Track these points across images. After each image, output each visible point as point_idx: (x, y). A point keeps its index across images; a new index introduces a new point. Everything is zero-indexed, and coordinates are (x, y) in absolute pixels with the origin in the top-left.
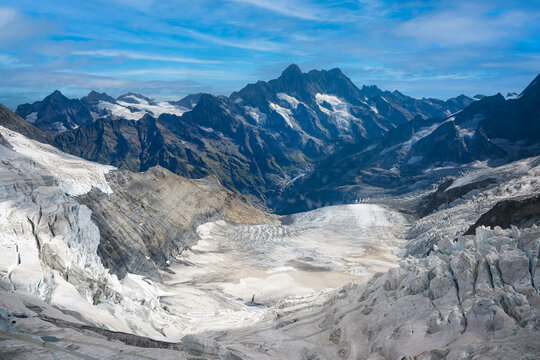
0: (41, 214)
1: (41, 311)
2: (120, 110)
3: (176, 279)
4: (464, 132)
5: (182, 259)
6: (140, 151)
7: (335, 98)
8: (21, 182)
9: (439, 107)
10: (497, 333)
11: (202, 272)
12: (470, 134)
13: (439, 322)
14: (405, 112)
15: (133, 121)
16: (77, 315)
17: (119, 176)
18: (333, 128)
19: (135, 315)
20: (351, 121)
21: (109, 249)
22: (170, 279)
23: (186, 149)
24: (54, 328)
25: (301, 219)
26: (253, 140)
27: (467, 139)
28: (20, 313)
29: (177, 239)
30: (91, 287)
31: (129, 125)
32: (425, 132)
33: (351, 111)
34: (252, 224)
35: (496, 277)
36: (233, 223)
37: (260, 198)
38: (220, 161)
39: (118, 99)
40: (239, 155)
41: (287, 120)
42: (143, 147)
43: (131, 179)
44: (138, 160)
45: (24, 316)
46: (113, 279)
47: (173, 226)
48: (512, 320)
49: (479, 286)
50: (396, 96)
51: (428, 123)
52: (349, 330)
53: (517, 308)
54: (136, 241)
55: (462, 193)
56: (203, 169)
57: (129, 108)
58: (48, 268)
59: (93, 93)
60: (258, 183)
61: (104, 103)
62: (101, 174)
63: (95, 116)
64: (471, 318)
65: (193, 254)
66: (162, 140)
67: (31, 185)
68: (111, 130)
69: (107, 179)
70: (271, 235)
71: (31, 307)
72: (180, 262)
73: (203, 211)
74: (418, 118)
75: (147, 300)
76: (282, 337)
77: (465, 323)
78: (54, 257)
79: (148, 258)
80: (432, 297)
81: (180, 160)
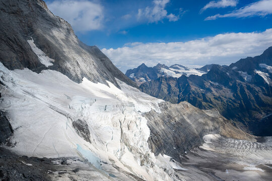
0: (125, 119)
1: (115, 162)
2: (171, 73)
3: (189, 162)
5: (193, 152)
6: (178, 93)
8: (120, 104)
11: (204, 161)
15: (176, 78)
16: (130, 168)
17: (165, 105)
19: (158, 175)
21: (156, 141)
22: (186, 161)
23: (202, 93)
24: (116, 171)
26: (242, 91)
28: (105, 161)
29: (192, 141)
30: (141, 157)
31: (174, 80)
34: (237, 139)
36: (225, 137)
37: (245, 124)
38: (221, 101)
39: (171, 67)
40: (233, 98)
41: (266, 79)
42: (180, 91)
43: (171, 107)
44: (178, 98)
45: (106, 163)
46: (152, 155)
47: (190, 134)
54: (170, 139)
56: (211, 105)
57: (175, 71)
58: (124, 144)
59: (159, 64)
61: (163, 69)
62: (157, 104)
63: (159, 76)
65: (199, 150)
66: (190, 88)
67: (123, 106)
68: (165, 82)
69: (159, 106)
70: (249, 147)
71: (111, 160)
72: (192, 153)
75: (168, 169)
78: (127, 139)
79: (175, 148)
81: (199, 99)
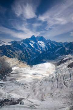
4: (66, 49)
6: (1, 52)
7: (42, 42)
9: (62, 44)
10: (62, 89)
11: (13, 78)
12: (68, 49)
13: (53, 87)
14: (56, 45)
18: (41, 48)
20: (45, 47)
22: (6, 79)
23: (11, 52)
25: (35, 66)
26: (25, 50)
27: (67, 50)
29: (8, 71)
32: (59, 49)
33: (45, 45)
34: (24, 67)
35: (64, 78)
36: (20, 67)
37: (27, 62)
38: (18, 54)
40: (22, 53)
41: (32, 46)
47: (7, 68)
48: (65, 86)
49: (61, 79)
50: (54, 42)
51: (60, 47)
52: (37, 89)
53: (66, 84)
55: (66, 61)
56: (15, 56)
60: (26, 59)
64: (58, 86)
65: (11, 74)
66: (6, 50)
72: (8, 76)
73: (14, 65)
74: (58, 46)
76: (24, 91)
77: (57, 87)
79: (1, 75)
80: (53, 82)
81: (10, 54)
